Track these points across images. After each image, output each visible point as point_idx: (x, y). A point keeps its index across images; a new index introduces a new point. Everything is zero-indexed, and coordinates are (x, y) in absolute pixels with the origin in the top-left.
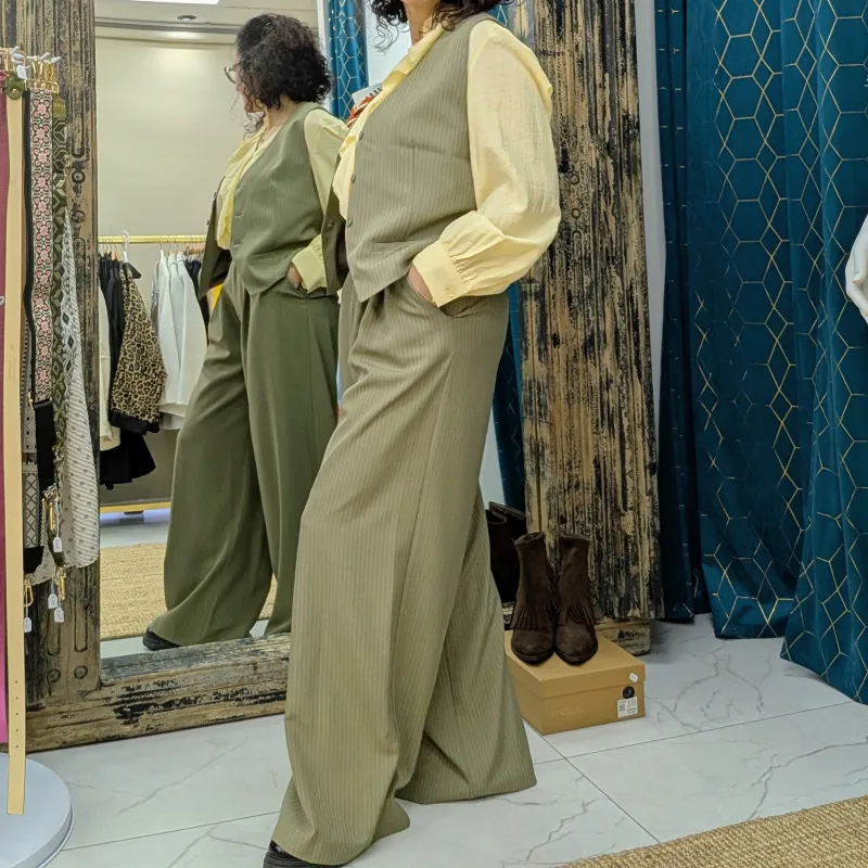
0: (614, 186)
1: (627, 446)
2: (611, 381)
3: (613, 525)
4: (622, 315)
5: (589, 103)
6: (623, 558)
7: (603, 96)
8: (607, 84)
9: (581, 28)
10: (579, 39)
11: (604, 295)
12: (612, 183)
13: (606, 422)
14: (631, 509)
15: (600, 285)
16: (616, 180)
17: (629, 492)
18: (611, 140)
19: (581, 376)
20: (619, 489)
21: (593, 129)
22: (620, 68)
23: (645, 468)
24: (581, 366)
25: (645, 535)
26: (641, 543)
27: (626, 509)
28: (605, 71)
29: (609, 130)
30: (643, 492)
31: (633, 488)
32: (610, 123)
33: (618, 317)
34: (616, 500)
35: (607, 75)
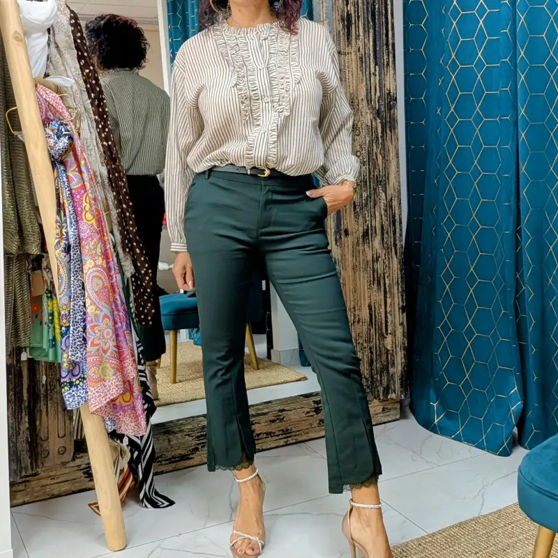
0: (381, 137)
1: (388, 296)
2: (379, 257)
3: (380, 344)
4: (385, 216)
5: (366, 84)
6: (385, 363)
7: (375, 80)
8: (377, 73)
9: (361, 37)
10: (360, 44)
11: (375, 205)
12: (380, 135)
13: (376, 282)
14: (390, 334)
15: (373, 198)
16: (382, 132)
17: (389, 324)
18: (379, 109)
19: (361, 254)
20: (384, 322)
21: (369, 101)
22: (385, 63)
23: (399, 309)
24: (361, 248)
25: (398, 349)
26: (396, 354)
27: (387, 334)
28: (376, 65)
29: (379, 101)
30: (397, 324)
31: (392, 321)
32: (379, 97)
33: (383, 217)
34: (381, 329)
35: (377, 67)
